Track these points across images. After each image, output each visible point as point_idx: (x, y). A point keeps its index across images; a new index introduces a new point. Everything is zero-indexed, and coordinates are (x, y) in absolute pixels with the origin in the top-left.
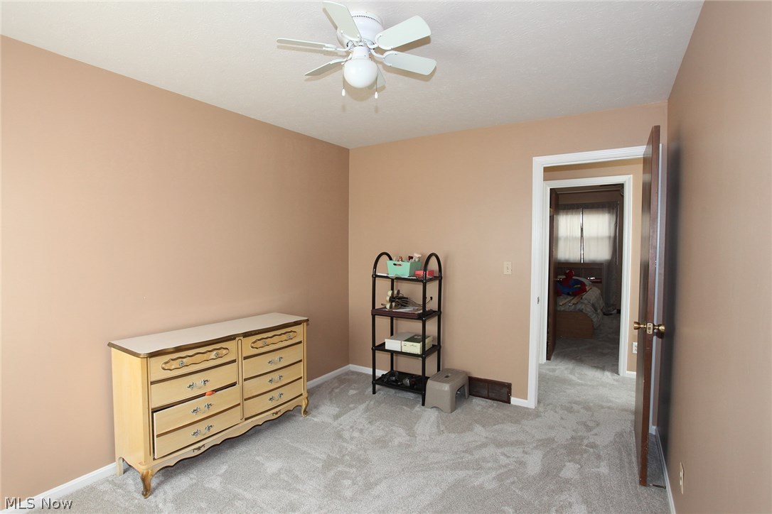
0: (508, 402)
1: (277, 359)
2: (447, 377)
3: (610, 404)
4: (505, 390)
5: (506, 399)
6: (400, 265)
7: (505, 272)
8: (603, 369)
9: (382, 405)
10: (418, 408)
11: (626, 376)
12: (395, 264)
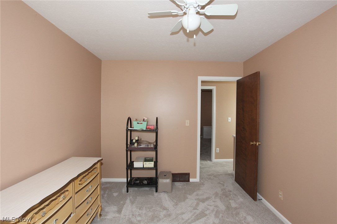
0: (189, 181)
1: (90, 187)
2: (165, 176)
3: (220, 173)
4: (187, 176)
5: (187, 180)
6: (142, 123)
7: (186, 125)
8: (206, 160)
9: (138, 197)
10: (156, 194)
11: (215, 161)
12: (138, 123)
